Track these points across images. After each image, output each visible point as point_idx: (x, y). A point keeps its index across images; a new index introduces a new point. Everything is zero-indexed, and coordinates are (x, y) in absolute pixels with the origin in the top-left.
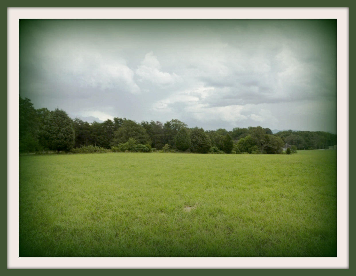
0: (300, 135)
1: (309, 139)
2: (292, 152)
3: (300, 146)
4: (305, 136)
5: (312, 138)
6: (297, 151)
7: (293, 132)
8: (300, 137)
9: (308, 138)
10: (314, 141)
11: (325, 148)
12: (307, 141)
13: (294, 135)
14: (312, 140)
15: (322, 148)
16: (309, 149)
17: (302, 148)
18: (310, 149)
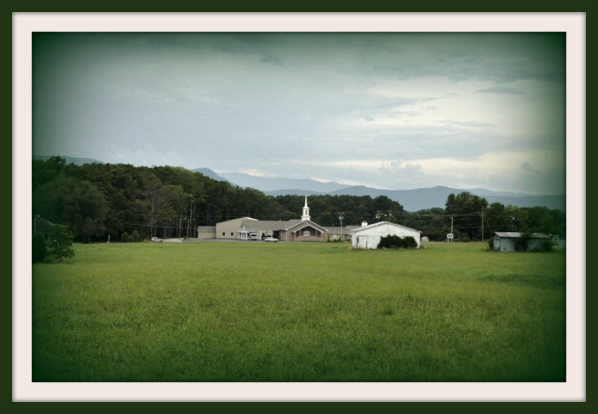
0: (91, 181)
1: (129, 198)
2: (54, 252)
3: (91, 225)
4: (114, 185)
5: (138, 191)
6: (77, 248)
7: (68, 167)
8: (93, 188)
9: (125, 193)
10: (145, 204)
11: (184, 235)
12: (118, 205)
13: (70, 180)
14: (138, 201)
15: (174, 235)
16: (125, 241)
17: (98, 234)
18: (131, 241)
